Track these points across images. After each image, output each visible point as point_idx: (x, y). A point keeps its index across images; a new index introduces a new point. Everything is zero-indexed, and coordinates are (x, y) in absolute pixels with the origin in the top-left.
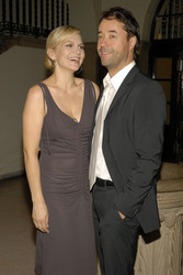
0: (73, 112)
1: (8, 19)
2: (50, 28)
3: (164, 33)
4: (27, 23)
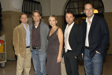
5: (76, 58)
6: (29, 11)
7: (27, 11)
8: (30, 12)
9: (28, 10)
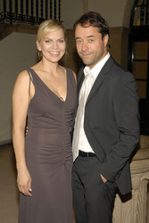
0: (59, 92)
1: (8, 10)
2: (44, 17)
3: (142, 20)
4: (25, 13)
5: (105, 180)
6: (19, 12)
7: (14, 11)
8: (22, 15)
9: (16, 10)
